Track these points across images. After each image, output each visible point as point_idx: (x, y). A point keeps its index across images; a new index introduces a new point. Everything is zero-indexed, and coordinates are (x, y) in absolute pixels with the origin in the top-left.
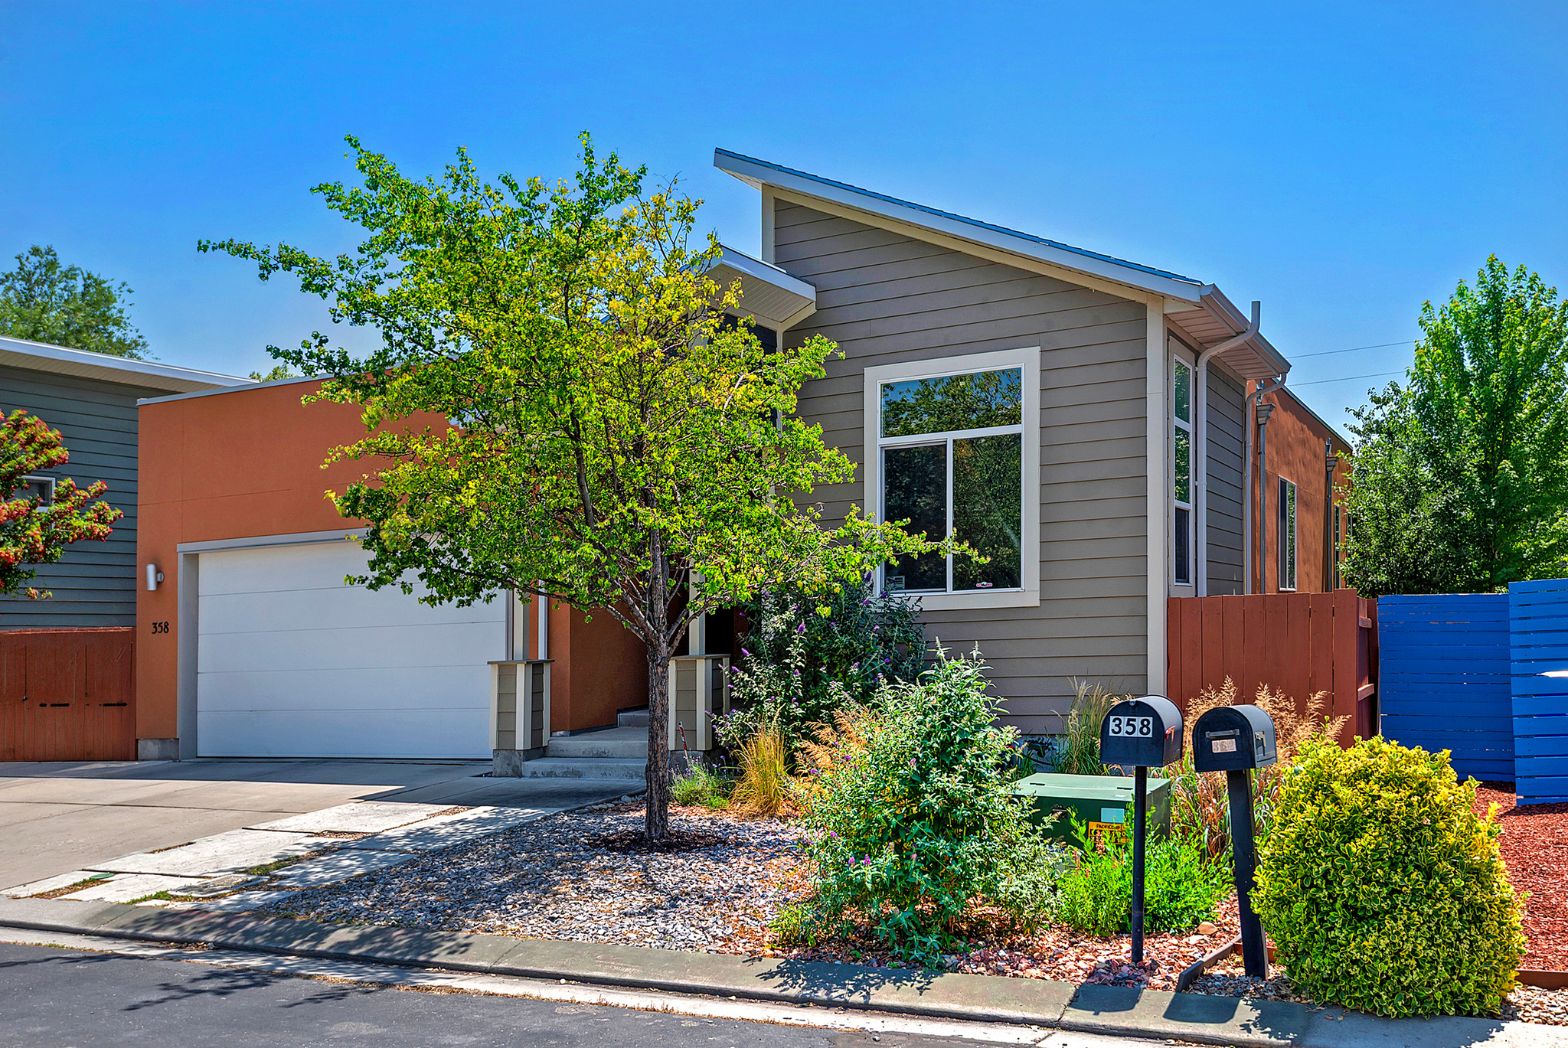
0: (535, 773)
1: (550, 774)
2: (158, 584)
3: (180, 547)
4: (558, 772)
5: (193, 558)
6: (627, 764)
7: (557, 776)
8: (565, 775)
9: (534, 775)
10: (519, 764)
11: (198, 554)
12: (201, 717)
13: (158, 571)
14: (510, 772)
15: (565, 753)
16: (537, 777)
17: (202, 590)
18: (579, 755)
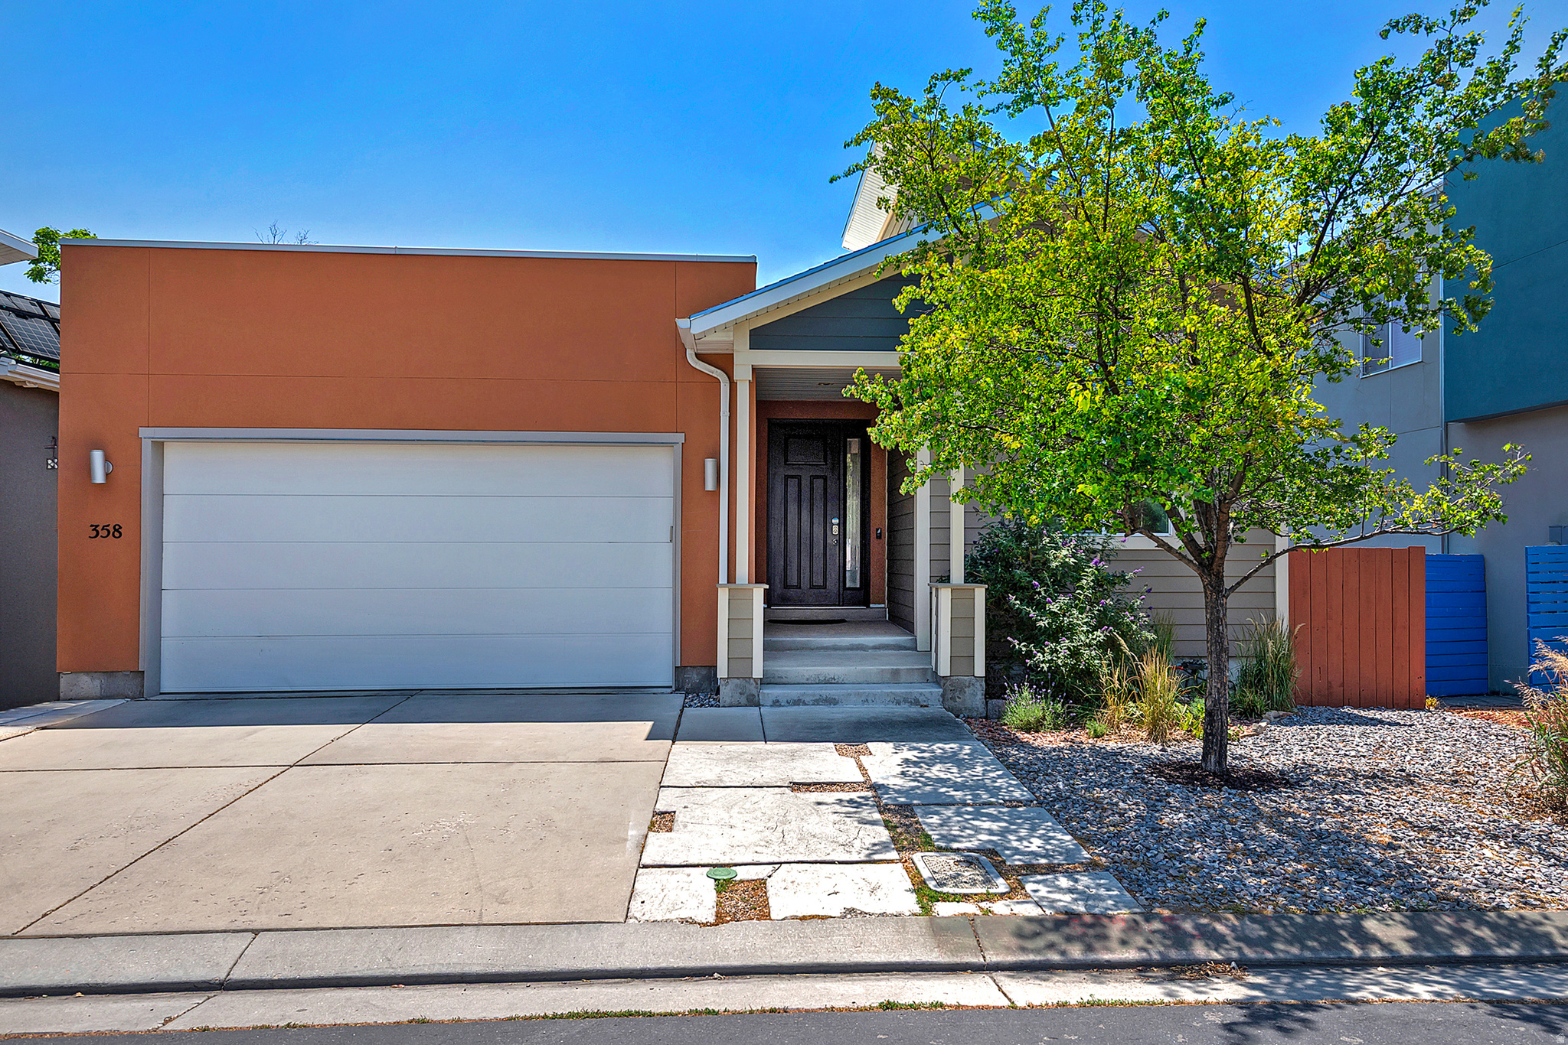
0: (778, 701)
1: (797, 702)
2: (107, 475)
3: (143, 432)
4: (807, 700)
5: (159, 445)
6: (893, 691)
7: (806, 704)
8: (816, 702)
9: (776, 703)
10: (755, 692)
11: (163, 442)
12: (166, 645)
13: (106, 459)
14: (743, 700)
15: (784, 680)
16: (780, 706)
17: (167, 488)
18: (802, 681)
